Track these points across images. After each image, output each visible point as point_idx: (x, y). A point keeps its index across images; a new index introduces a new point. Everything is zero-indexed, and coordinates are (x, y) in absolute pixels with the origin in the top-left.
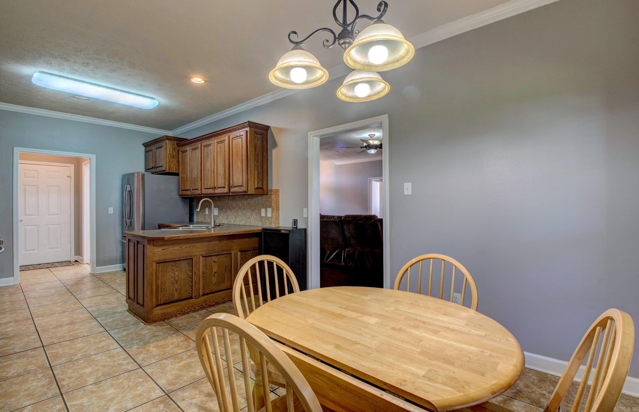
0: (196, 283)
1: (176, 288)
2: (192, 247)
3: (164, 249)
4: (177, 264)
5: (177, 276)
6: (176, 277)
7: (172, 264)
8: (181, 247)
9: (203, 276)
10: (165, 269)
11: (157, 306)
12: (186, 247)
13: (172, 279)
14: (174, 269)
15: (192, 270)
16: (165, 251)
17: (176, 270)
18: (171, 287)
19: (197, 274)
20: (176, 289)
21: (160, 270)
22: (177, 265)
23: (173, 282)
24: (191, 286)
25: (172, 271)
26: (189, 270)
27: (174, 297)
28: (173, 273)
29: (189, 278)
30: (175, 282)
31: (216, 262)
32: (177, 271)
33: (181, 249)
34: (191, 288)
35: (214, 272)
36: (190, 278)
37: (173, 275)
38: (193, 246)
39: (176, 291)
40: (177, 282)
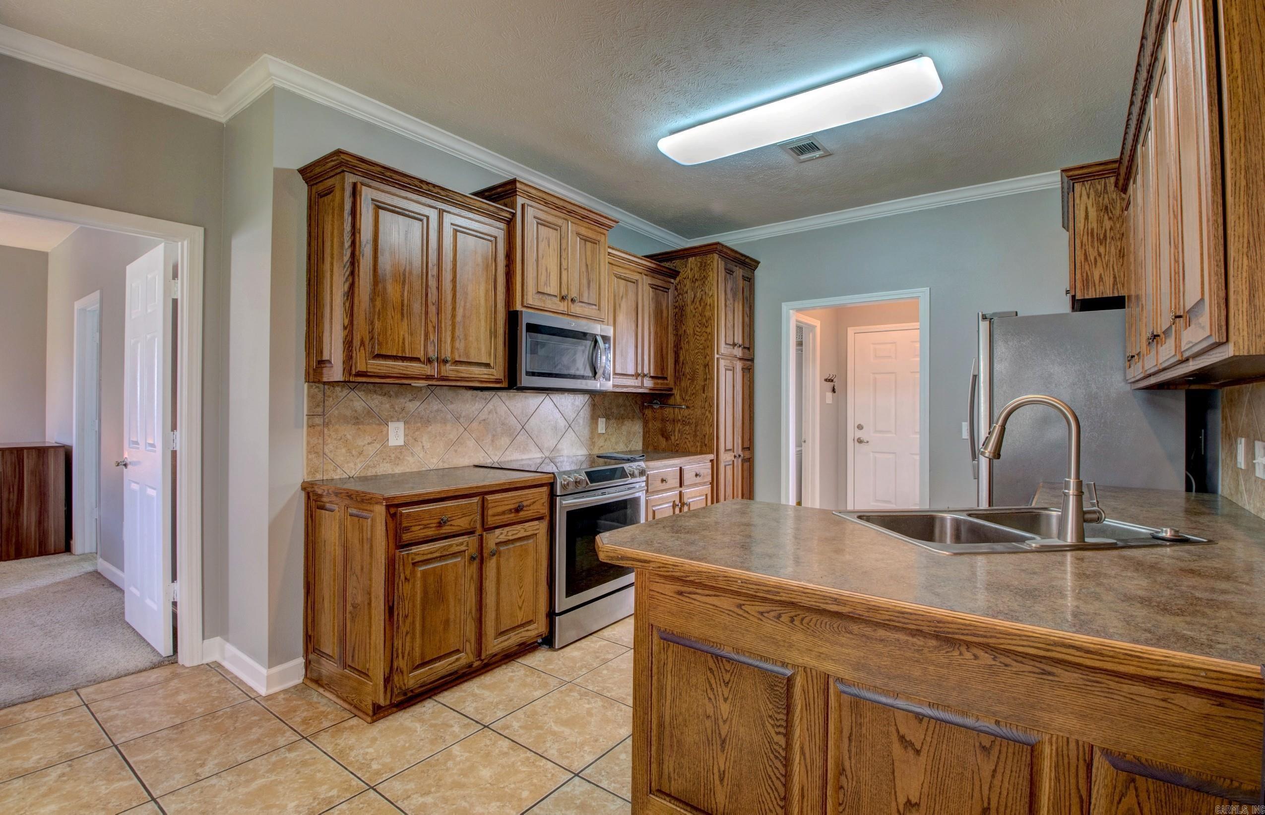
0: (803, 797)
1: (722, 769)
2: (785, 618)
3: (681, 593)
4: (727, 671)
5: (725, 722)
6: (721, 722)
7: (706, 661)
8: (740, 606)
9: (841, 787)
10: (684, 668)
11: (661, 792)
12: (762, 613)
13: (708, 723)
14: (714, 686)
15: (786, 727)
16: (682, 598)
17: (720, 693)
18: (705, 751)
19: (812, 764)
20: (719, 771)
21: (670, 665)
22: (727, 677)
23: (709, 732)
24: (781, 800)
25: (709, 691)
26: (770, 717)
27: (713, 802)
28: (710, 699)
29: (772, 756)
30: (719, 743)
31: (918, 752)
32: (726, 700)
33: (741, 612)
34: (782, 804)
35: (902, 800)
36: (776, 757)
37: (710, 711)
38: (792, 620)
39: (722, 780)
40: (724, 742)
